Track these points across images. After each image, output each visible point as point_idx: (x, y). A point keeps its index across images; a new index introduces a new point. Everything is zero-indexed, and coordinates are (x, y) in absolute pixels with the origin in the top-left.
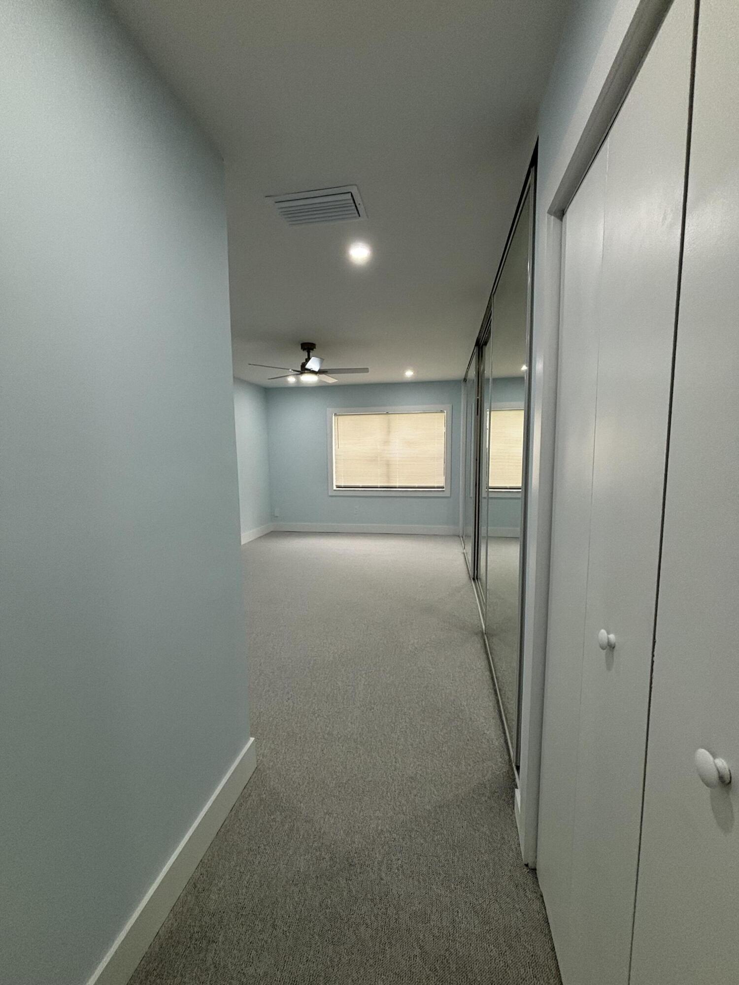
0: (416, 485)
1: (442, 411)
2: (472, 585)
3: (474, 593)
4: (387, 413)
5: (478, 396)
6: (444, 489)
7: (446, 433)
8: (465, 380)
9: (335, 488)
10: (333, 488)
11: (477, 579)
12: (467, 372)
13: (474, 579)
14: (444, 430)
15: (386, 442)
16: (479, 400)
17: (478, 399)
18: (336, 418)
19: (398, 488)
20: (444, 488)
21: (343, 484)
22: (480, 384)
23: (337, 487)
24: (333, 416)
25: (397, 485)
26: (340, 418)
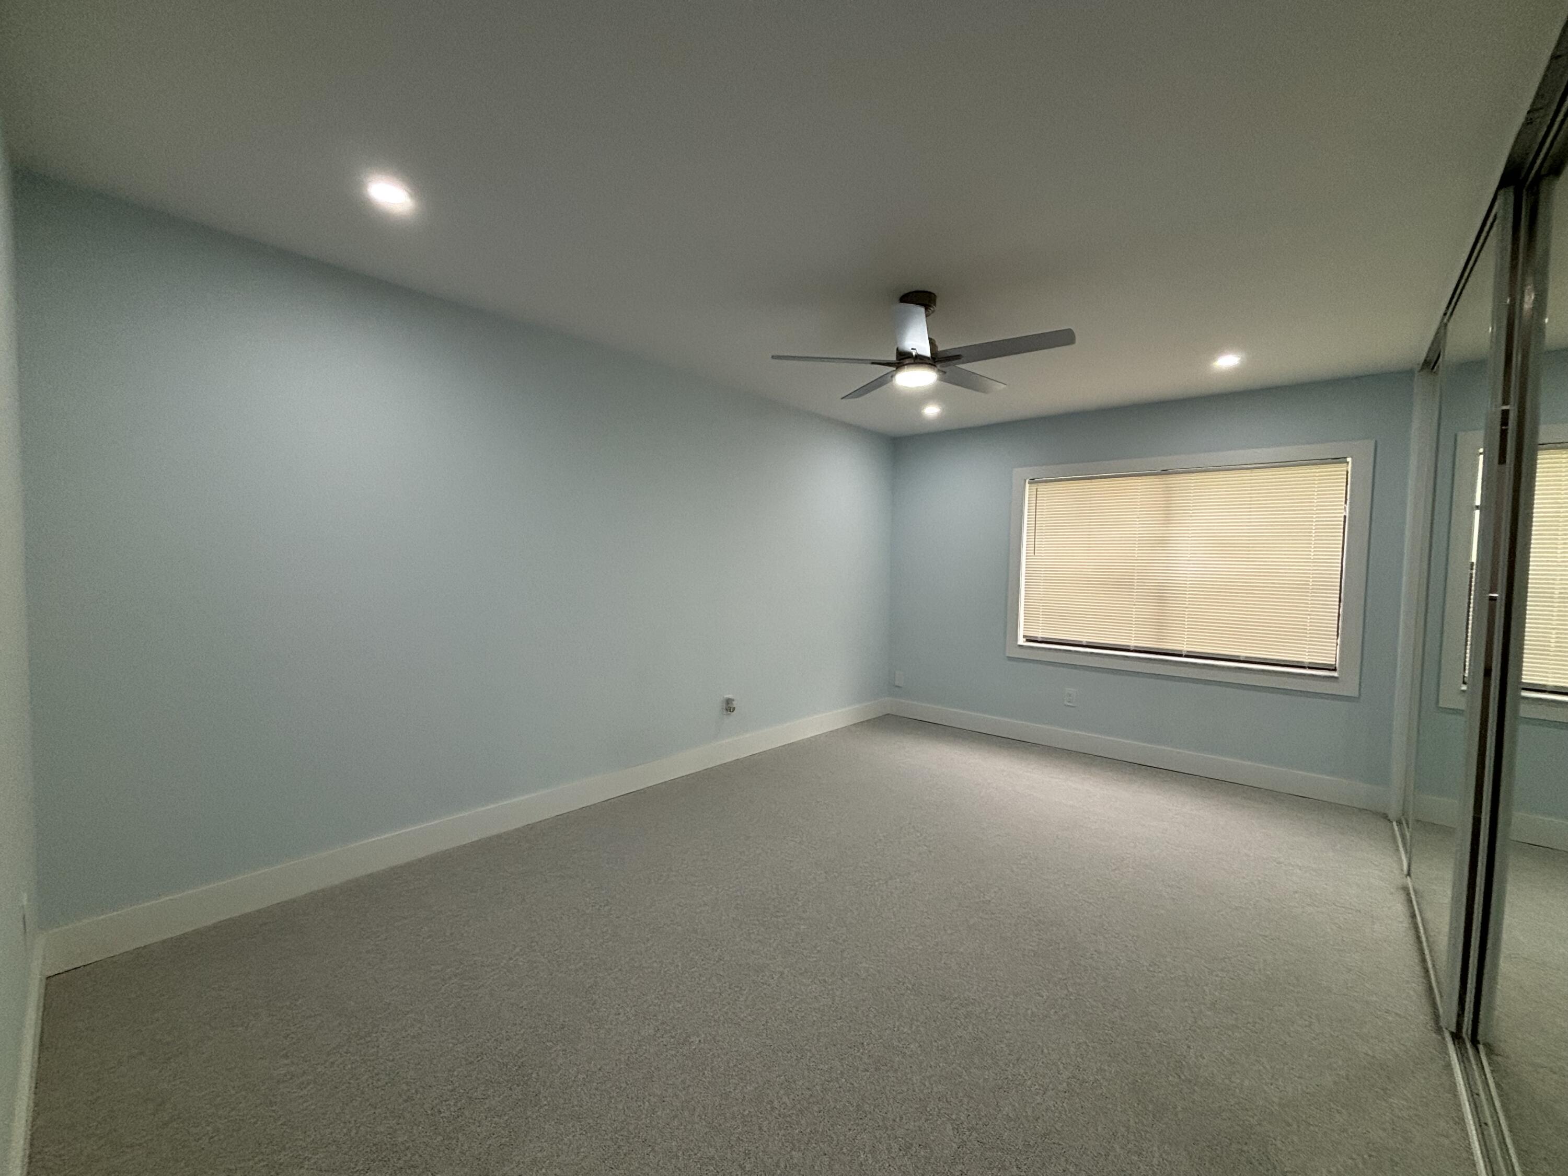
0: (1243, 654)
1: (1339, 460)
2: (1448, 1066)
3: (1461, 1121)
4: (1165, 472)
5: (1505, 402)
6: (1335, 674)
7: (1351, 522)
8: (1431, 364)
9: (1021, 641)
10: (1016, 640)
11: (1475, 1042)
12: (1443, 326)
13: (1457, 1036)
14: (1342, 510)
15: (1162, 542)
16: (1512, 417)
17: (1505, 414)
18: (1034, 487)
19: (1187, 656)
20: (1335, 670)
21: (1040, 635)
22: (1517, 359)
23: (1028, 641)
24: (1027, 485)
25: (1185, 648)
26: (1042, 488)
